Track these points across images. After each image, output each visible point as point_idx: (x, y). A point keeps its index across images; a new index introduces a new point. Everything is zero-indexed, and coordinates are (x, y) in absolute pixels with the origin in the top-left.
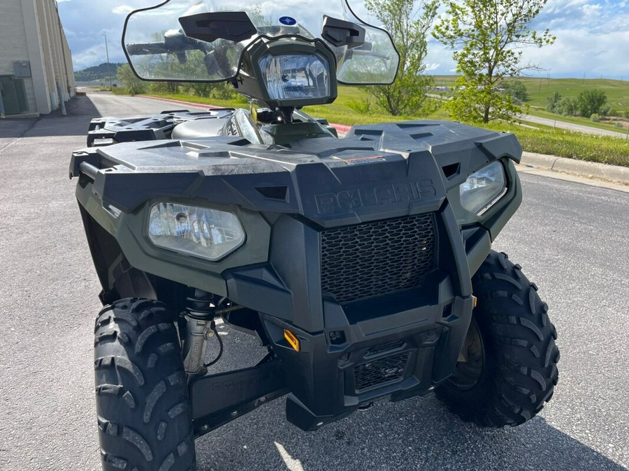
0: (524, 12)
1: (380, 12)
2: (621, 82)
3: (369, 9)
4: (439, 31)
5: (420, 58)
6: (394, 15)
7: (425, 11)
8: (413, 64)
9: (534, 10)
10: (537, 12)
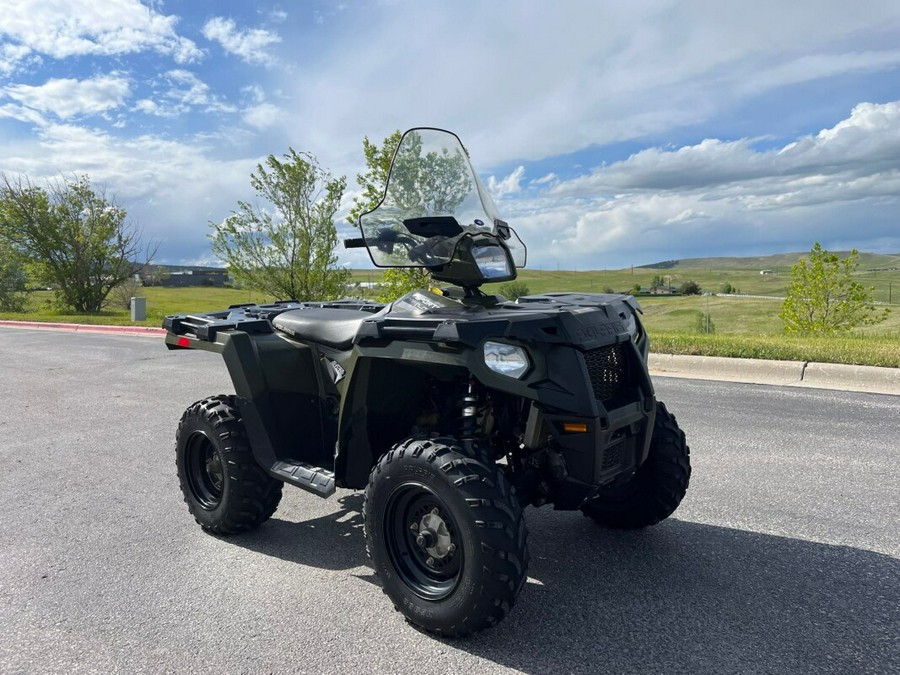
0: (448, 198)
1: (272, 192)
2: (540, 272)
3: (257, 188)
4: (356, 216)
5: (329, 249)
6: (292, 197)
7: (328, 192)
8: (320, 255)
9: (459, 195)
10: (462, 199)
